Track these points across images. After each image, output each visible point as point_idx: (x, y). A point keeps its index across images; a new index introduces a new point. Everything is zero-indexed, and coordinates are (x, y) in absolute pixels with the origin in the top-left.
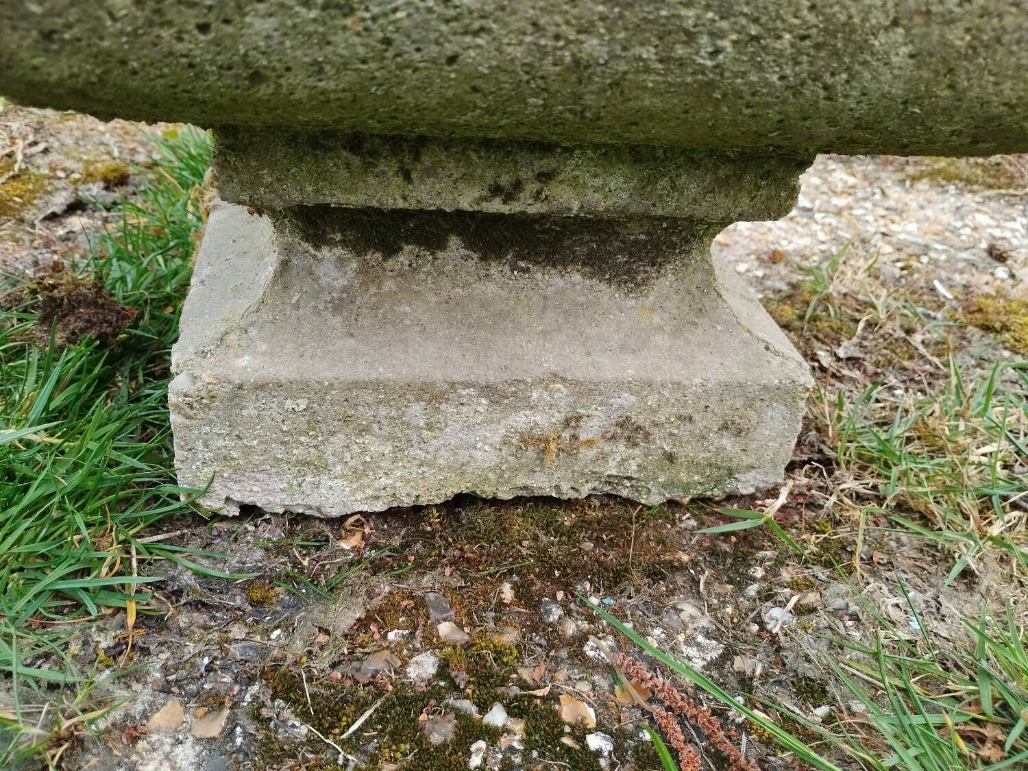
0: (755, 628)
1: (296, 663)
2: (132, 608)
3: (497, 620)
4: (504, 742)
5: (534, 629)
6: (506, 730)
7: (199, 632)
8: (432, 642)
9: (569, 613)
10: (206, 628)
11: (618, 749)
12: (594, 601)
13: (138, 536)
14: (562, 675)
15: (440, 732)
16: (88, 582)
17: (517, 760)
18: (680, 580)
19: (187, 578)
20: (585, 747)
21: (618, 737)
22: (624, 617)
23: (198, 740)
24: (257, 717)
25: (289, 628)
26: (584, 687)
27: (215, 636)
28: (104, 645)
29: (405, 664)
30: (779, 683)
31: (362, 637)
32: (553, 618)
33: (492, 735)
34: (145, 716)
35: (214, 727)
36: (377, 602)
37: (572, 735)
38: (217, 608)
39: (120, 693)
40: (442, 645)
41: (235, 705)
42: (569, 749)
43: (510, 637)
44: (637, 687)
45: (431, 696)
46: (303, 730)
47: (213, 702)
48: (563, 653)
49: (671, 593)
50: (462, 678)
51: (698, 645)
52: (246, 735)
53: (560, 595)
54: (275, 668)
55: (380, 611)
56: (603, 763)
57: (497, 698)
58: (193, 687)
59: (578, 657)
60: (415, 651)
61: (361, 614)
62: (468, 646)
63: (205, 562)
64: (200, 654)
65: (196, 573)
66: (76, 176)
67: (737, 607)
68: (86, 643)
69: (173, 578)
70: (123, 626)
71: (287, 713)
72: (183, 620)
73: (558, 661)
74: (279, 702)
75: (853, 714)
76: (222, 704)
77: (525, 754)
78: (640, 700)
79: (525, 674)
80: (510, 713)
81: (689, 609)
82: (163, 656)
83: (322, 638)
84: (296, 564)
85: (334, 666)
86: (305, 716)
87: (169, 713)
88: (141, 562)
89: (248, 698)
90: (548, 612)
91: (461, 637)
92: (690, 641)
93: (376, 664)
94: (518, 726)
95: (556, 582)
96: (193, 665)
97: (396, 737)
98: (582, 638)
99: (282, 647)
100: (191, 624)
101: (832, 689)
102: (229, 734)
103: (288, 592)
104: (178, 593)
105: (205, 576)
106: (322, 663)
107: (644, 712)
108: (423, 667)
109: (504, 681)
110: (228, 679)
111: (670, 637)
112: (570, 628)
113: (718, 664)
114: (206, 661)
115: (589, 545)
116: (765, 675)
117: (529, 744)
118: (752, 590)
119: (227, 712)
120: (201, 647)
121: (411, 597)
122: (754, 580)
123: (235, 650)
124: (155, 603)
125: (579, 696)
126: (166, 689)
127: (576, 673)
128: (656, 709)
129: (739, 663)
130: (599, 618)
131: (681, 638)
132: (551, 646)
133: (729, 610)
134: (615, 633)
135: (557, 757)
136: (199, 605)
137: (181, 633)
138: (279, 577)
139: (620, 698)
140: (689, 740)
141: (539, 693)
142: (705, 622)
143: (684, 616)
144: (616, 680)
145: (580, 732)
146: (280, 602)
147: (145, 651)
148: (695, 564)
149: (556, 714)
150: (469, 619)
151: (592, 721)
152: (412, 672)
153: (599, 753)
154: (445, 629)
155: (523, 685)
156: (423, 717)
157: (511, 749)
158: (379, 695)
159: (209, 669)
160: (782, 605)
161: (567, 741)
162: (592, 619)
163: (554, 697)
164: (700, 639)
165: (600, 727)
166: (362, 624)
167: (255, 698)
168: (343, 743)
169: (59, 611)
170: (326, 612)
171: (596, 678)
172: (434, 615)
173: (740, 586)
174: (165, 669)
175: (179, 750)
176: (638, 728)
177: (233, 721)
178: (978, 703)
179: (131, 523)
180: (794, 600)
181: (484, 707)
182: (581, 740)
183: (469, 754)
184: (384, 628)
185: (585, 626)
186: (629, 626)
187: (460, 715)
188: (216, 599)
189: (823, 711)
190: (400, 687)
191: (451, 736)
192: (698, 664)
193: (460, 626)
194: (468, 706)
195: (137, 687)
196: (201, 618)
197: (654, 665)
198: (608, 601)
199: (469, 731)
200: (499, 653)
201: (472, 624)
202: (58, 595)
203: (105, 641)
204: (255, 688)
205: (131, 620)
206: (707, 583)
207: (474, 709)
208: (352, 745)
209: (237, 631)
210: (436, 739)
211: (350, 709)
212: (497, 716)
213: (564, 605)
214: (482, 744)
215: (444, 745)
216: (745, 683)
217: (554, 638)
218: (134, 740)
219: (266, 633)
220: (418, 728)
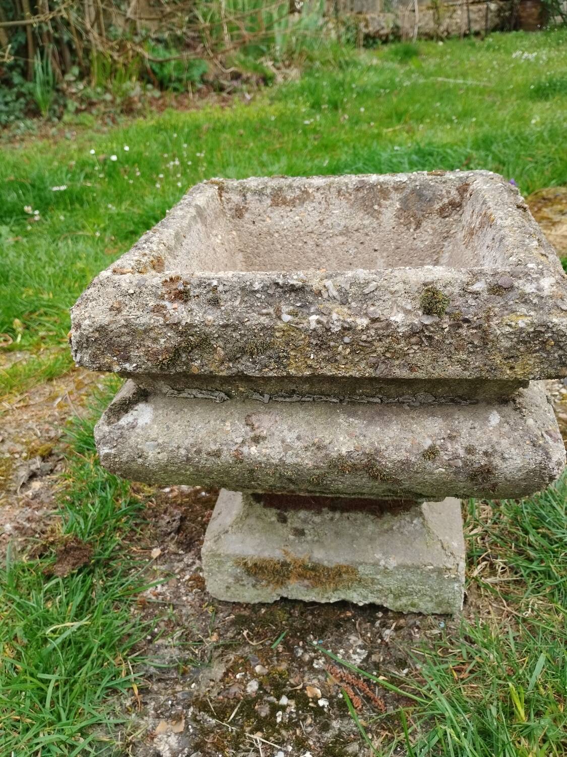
0: (379, 641)
1: (204, 696)
2: (135, 687)
3: (278, 660)
4: (288, 710)
5: (293, 660)
6: (288, 705)
7: (163, 691)
8: (254, 676)
9: (306, 651)
10: (166, 689)
11: (331, 704)
12: (315, 643)
13: (128, 655)
14: (306, 678)
15: (264, 712)
16: (118, 680)
17: (294, 716)
18: (349, 625)
19: (152, 670)
20: (318, 705)
21: (330, 699)
22: (327, 648)
23: (176, 734)
24: (195, 720)
25: (197, 681)
26: (315, 681)
27: (170, 691)
28: (128, 704)
29: (246, 687)
30: (389, 663)
31: (227, 679)
32: (299, 654)
33: (283, 708)
34: (153, 729)
35: (181, 727)
36: (231, 663)
37: (313, 702)
38: (168, 680)
39: (142, 722)
40: (258, 676)
41: (186, 718)
42: (312, 708)
43: (284, 666)
44: (335, 677)
45: (258, 698)
46: (213, 721)
47: (177, 718)
48: (306, 669)
49: (345, 632)
50: (268, 689)
51: (358, 653)
52: (193, 728)
53: (301, 643)
54: (197, 699)
55: (232, 667)
56: (325, 710)
57: (283, 693)
58: (167, 714)
59: (312, 669)
60: (248, 681)
61: (224, 670)
62: (268, 674)
63: (157, 661)
64: (167, 700)
65: (155, 667)
66: (24, 455)
67: (372, 633)
68: (121, 705)
69: (147, 671)
70: (133, 695)
71: (206, 716)
72: (155, 687)
73: (304, 672)
74: (202, 713)
75: (416, 670)
76: (181, 719)
77: (297, 713)
78: (337, 682)
79: (292, 681)
80: (289, 698)
81: (353, 638)
82: (153, 704)
83: (212, 684)
84: (193, 653)
85: (219, 694)
86: (213, 716)
87: (162, 726)
88: (133, 666)
89: (190, 714)
90: (297, 652)
91: (265, 671)
92: (355, 653)
93: (234, 689)
94: (293, 703)
95: (298, 638)
96: (166, 705)
97: (248, 717)
98: (311, 661)
99: (197, 691)
100: (159, 688)
101: (409, 661)
102: (187, 729)
103: (194, 667)
104: (151, 676)
105: (159, 668)
106: (214, 695)
107: (339, 687)
108: (253, 687)
109: (285, 686)
110: (180, 708)
111: (347, 652)
112: (307, 658)
113: (365, 660)
114: (170, 702)
115: (310, 617)
116: (384, 660)
117: (297, 709)
118: (377, 624)
119: (184, 721)
120: (166, 697)
121: (242, 658)
122: (379, 618)
123: (179, 695)
124: (143, 682)
125: (313, 686)
126: (158, 717)
127: (312, 676)
128: (343, 684)
129: (374, 658)
130: (318, 650)
131: (351, 651)
132: (300, 667)
133: (369, 635)
134: (325, 655)
135: (308, 711)
136: (159, 680)
137: (156, 693)
138: (188, 660)
139: (329, 682)
140: (356, 694)
141: (298, 688)
142: (360, 642)
143: (351, 641)
144: (327, 676)
145: (316, 700)
146: (191, 671)
147: (146, 704)
148: (354, 616)
149: (306, 695)
150: (267, 661)
151: (320, 695)
152: (249, 690)
153: (323, 707)
154: (258, 669)
155: (292, 686)
156: (256, 707)
157: (291, 712)
158: (238, 702)
159: (172, 705)
160: (389, 628)
161: (311, 704)
162: (315, 651)
163: (304, 688)
164: (358, 650)
165: (323, 696)
166: (226, 674)
167: (193, 713)
168: (229, 723)
169: (107, 695)
170: (210, 672)
171: (320, 676)
172: (253, 663)
173: (373, 623)
174: (156, 710)
175: (170, 739)
176: (337, 693)
177: (187, 724)
178: (462, 656)
179: (124, 650)
180: (394, 625)
181: (279, 698)
182: (316, 703)
183: (276, 717)
184: (234, 673)
185: (313, 654)
186: (330, 651)
187: (271, 703)
188: (166, 676)
189: (406, 671)
190: (246, 697)
191: (268, 712)
192: (359, 661)
193: (264, 666)
194: (273, 699)
195: (146, 718)
196: (162, 685)
197: (341, 666)
198: (321, 641)
199: (275, 708)
200: (281, 675)
201: (268, 664)
202: (107, 688)
203: (128, 703)
204: (192, 709)
205: (136, 692)
206: (360, 624)
207: (275, 700)
208: (233, 723)
209: (178, 688)
210: (263, 714)
211: (229, 710)
212: (284, 701)
213: (303, 648)
214: (280, 713)
215: (267, 716)
216: (376, 665)
217: (301, 663)
218: (152, 739)
219: (189, 685)
220: (255, 712)
